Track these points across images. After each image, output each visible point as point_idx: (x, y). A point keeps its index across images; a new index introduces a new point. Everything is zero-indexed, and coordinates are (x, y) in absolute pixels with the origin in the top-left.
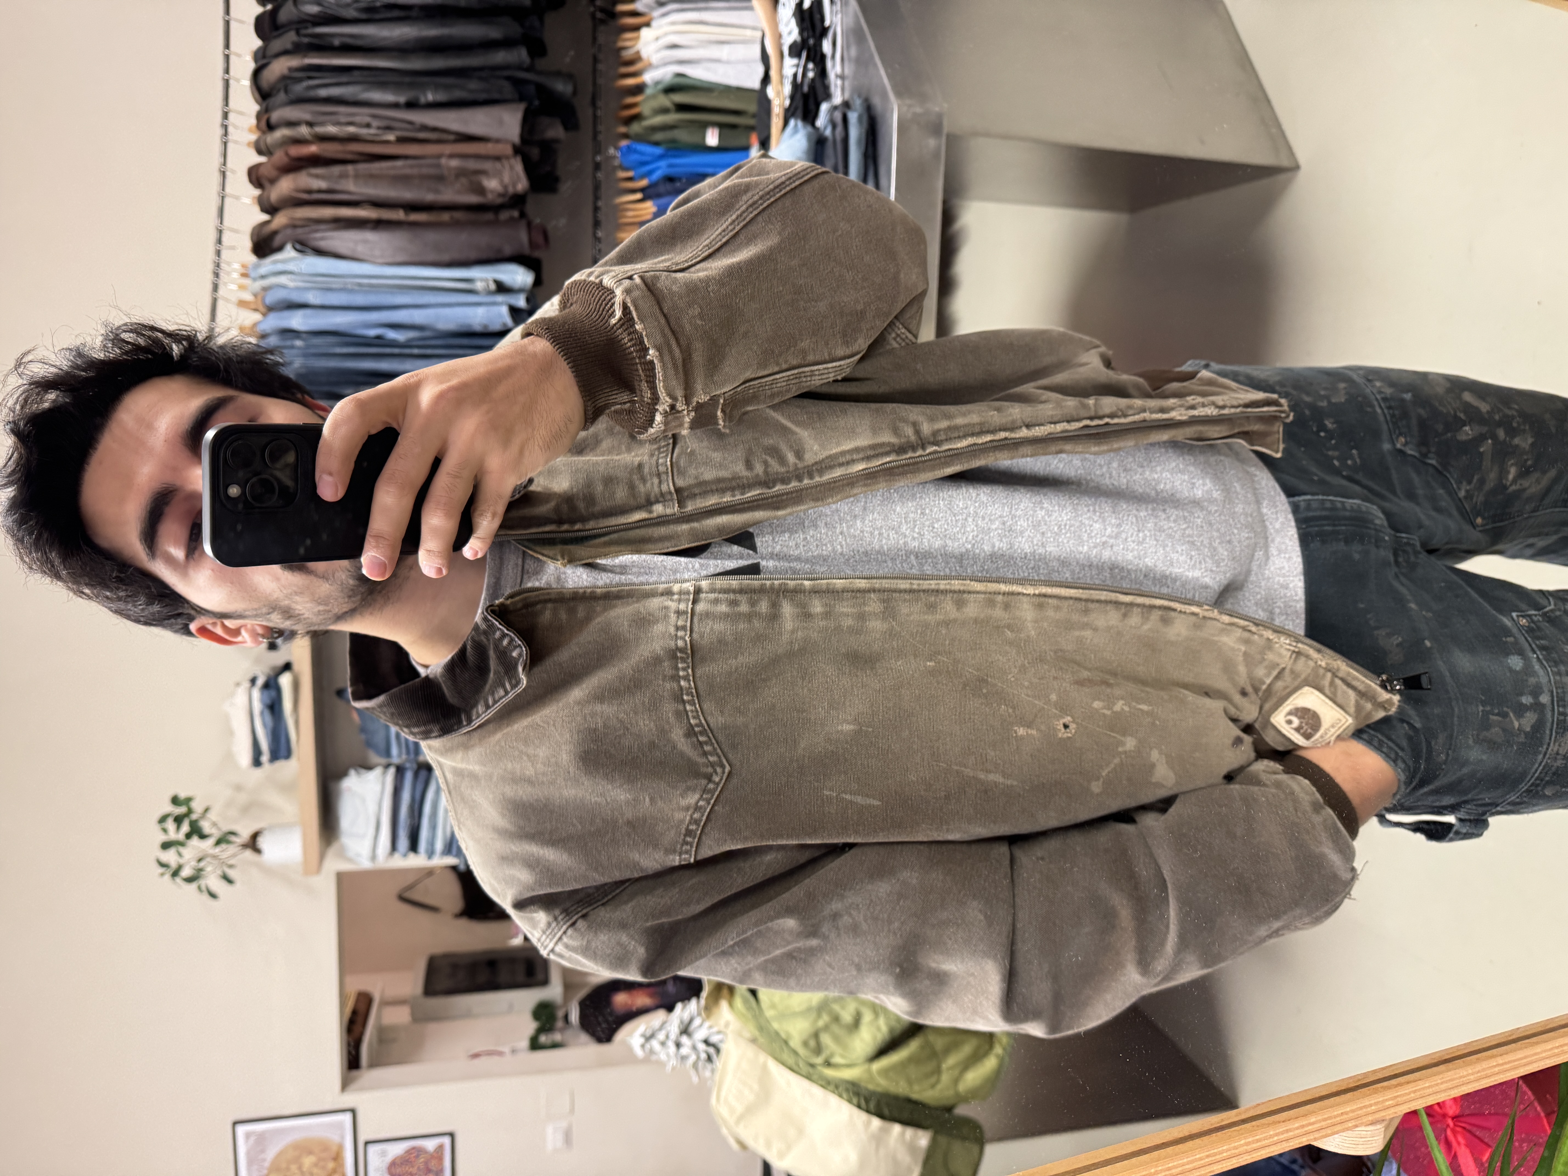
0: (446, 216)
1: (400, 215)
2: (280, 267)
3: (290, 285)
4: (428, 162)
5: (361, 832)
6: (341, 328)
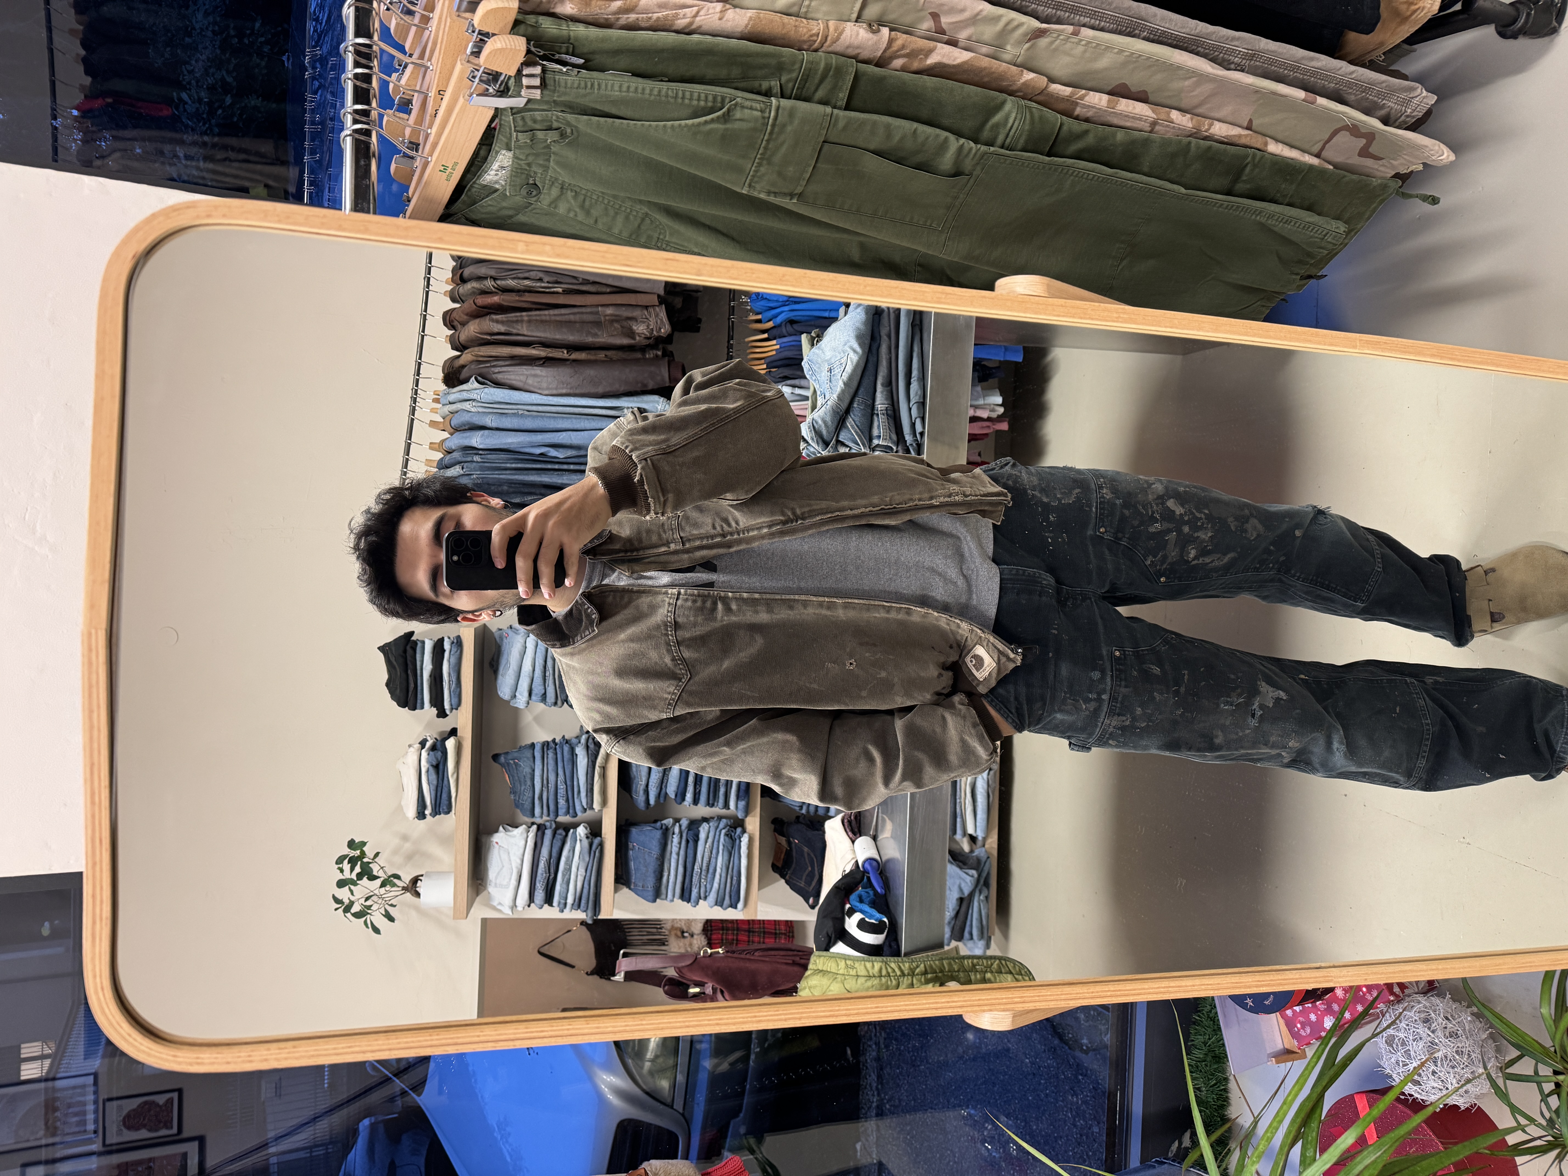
0: (601, 355)
1: (563, 354)
2: (465, 395)
3: (473, 410)
4: (589, 310)
5: (505, 883)
6: (512, 447)
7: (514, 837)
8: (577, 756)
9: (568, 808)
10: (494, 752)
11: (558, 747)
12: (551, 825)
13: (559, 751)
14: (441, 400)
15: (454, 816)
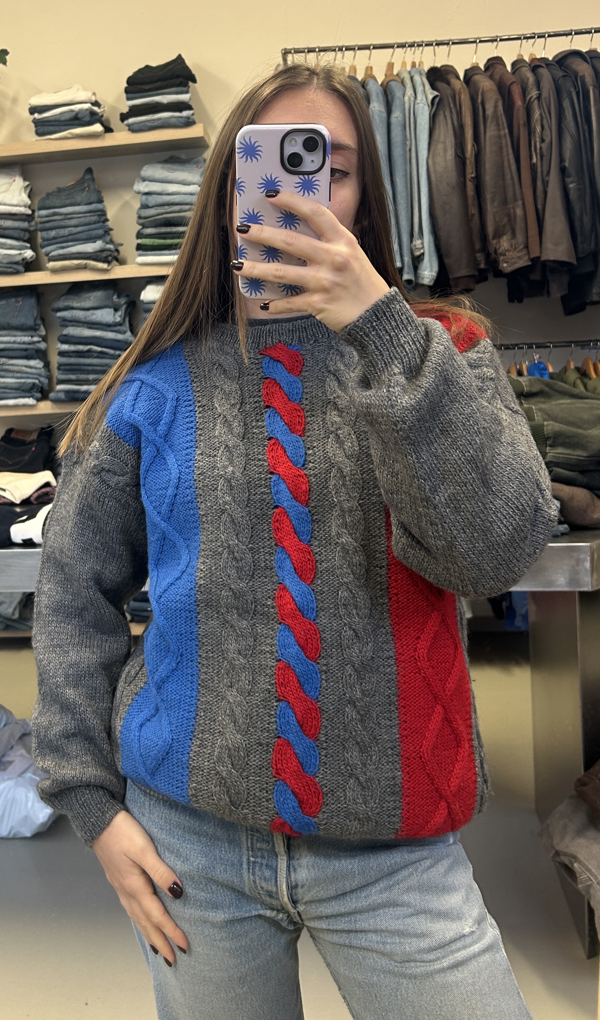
1: (470, 174)
2: (420, 90)
3: (406, 98)
4: (518, 191)
7: (20, 194)
8: (95, 242)
9: (48, 240)
10: (94, 169)
11: (101, 224)
12: (33, 226)
13: (98, 225)
14: (414, 69)
15: (34, 139)
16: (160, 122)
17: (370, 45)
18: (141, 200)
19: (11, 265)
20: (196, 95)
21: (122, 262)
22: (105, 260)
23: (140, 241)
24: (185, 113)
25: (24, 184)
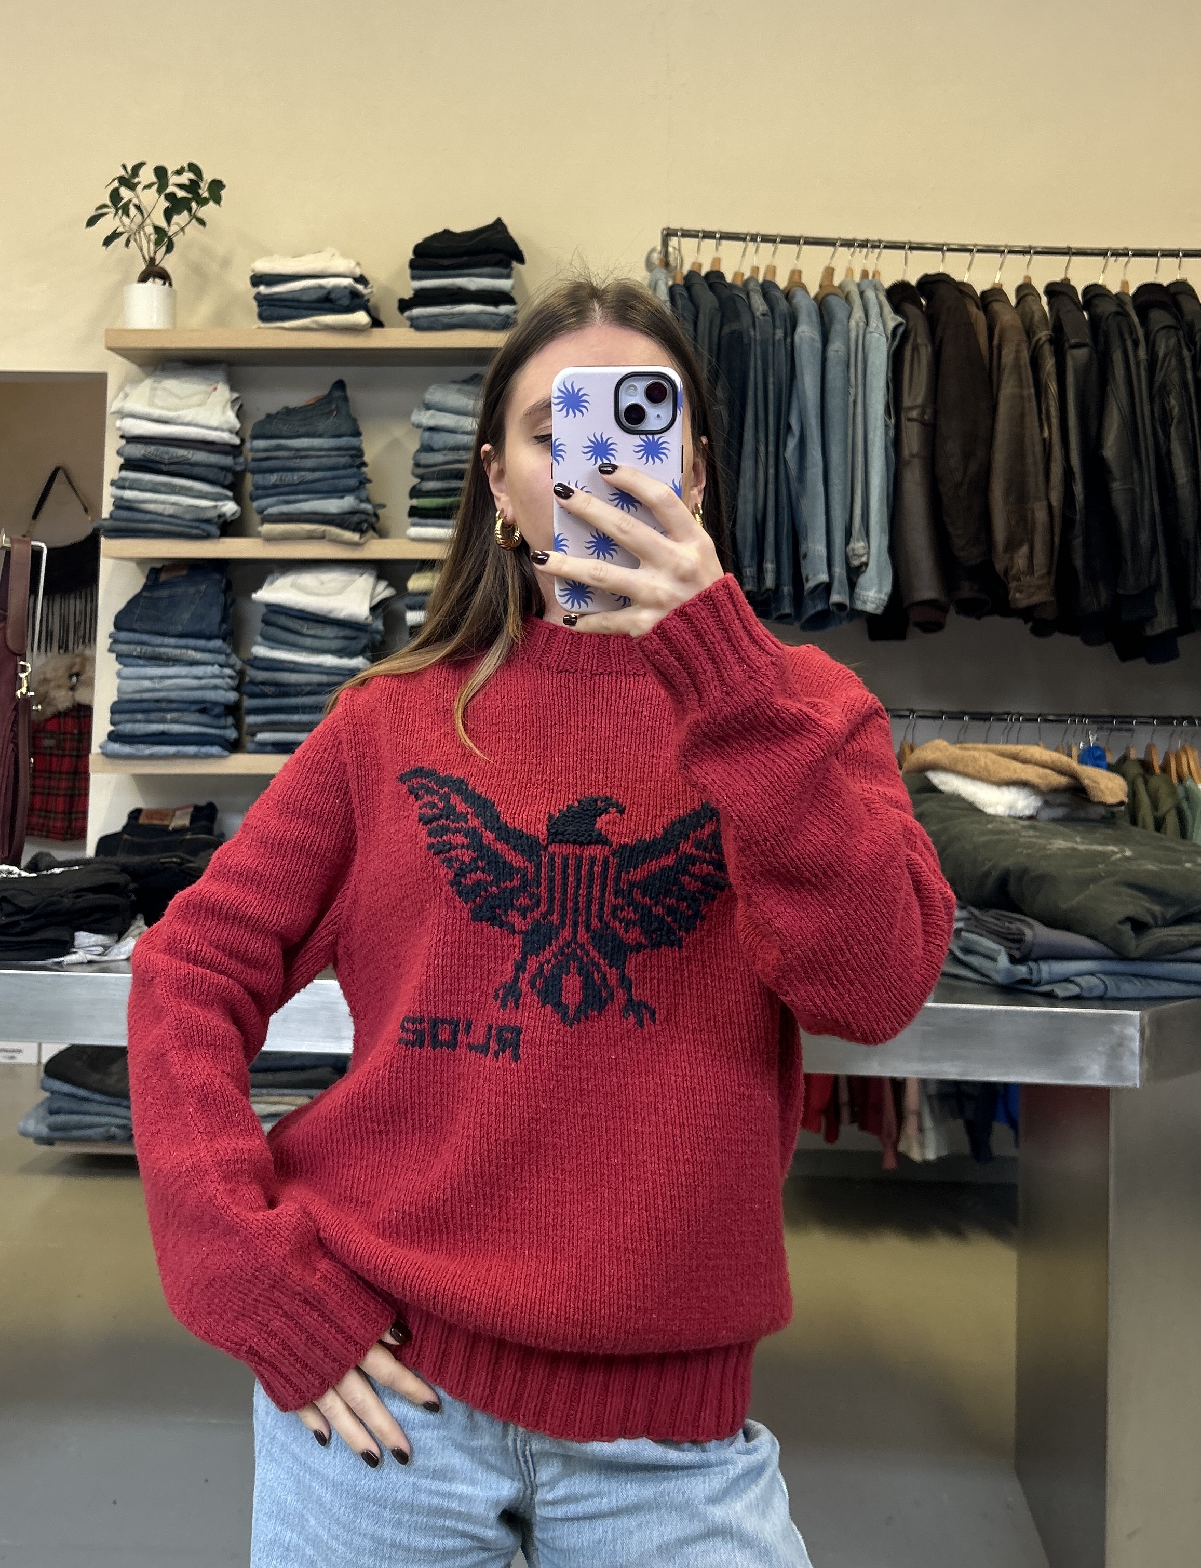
3: (852, 323)
5: (157, 401)
6: (798, 383)
7: (224, 412)
8: (342, 497)
9: (264, 488)
10: (347, 381)
11: (355, 470)
12: (241, 464)
13: (350, 471)
14: (866, 281)
15: (255, 327)
16: (463, 317)
17: (800, 238)
18: (421, 438)
19: (197, 524)
20: (520, 283)
21: (382, 534)
22: (357, 528)
23: (415, 502)
24: (504, 309)
25: (231, 396)
